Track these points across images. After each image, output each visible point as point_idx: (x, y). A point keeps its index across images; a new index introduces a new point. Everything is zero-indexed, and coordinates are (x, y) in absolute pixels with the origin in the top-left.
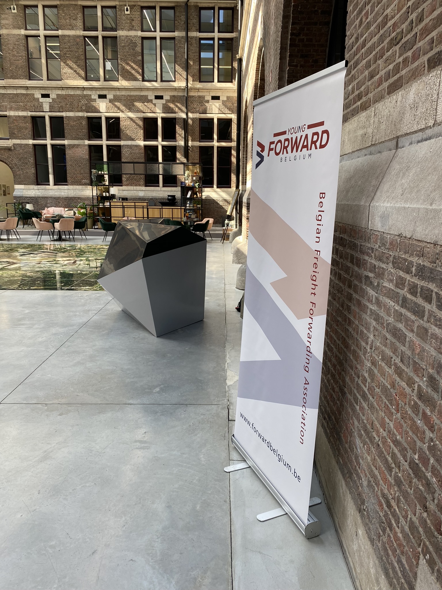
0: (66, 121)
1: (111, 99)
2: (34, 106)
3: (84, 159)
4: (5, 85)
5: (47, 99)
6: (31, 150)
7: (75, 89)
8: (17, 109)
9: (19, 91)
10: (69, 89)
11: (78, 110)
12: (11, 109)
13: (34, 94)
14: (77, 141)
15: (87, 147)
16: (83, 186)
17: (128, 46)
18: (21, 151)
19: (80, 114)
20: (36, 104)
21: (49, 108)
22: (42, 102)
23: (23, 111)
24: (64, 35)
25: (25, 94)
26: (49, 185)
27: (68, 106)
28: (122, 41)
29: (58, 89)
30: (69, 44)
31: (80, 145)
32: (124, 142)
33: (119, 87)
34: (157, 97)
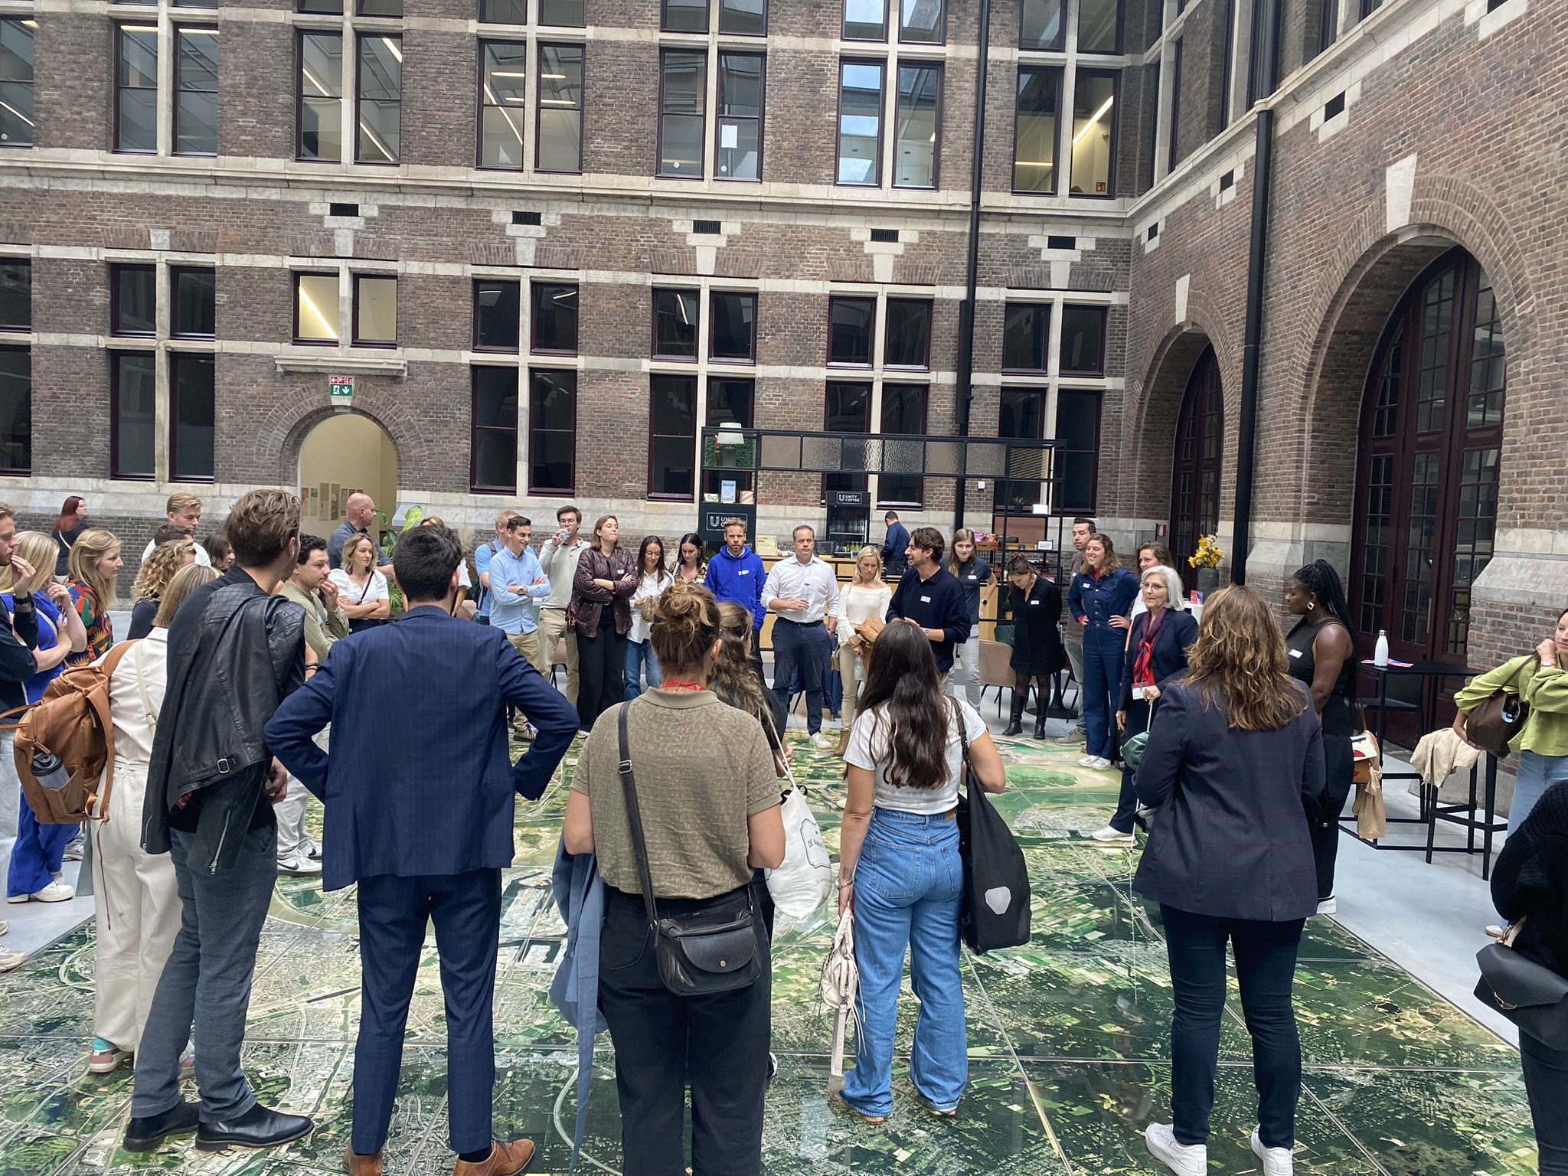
0: (584, 299)
1: (735, 236)
2: (487, 247)
3: (633, 417)
4: (401, 182)
5: (532, 229)
6: (465, 381)
7: (624, 201)
8: (433, 256)
9: (443, 202)
10: (605, 200)
11: (626, 266)
12: (413, 254)
13: (489, 212)
14: (617, 360)
15: (647, 381)
16: (625, 501)
17: (797, 80)
18: (432, 384)
19: (633, 278)
20: (495, 243)
21: (536, 257)
22: (514, 238)
23: (448, 261)
24: (603, 42)
25: (463, 210)
26: (514, 493)
27: (594, 251)
28: (782, 64)
29: (569, 201)
30: (614, 68)
31: (624, 373)
32: (766, 367)
33: (763, 200)
34: (878, 235)
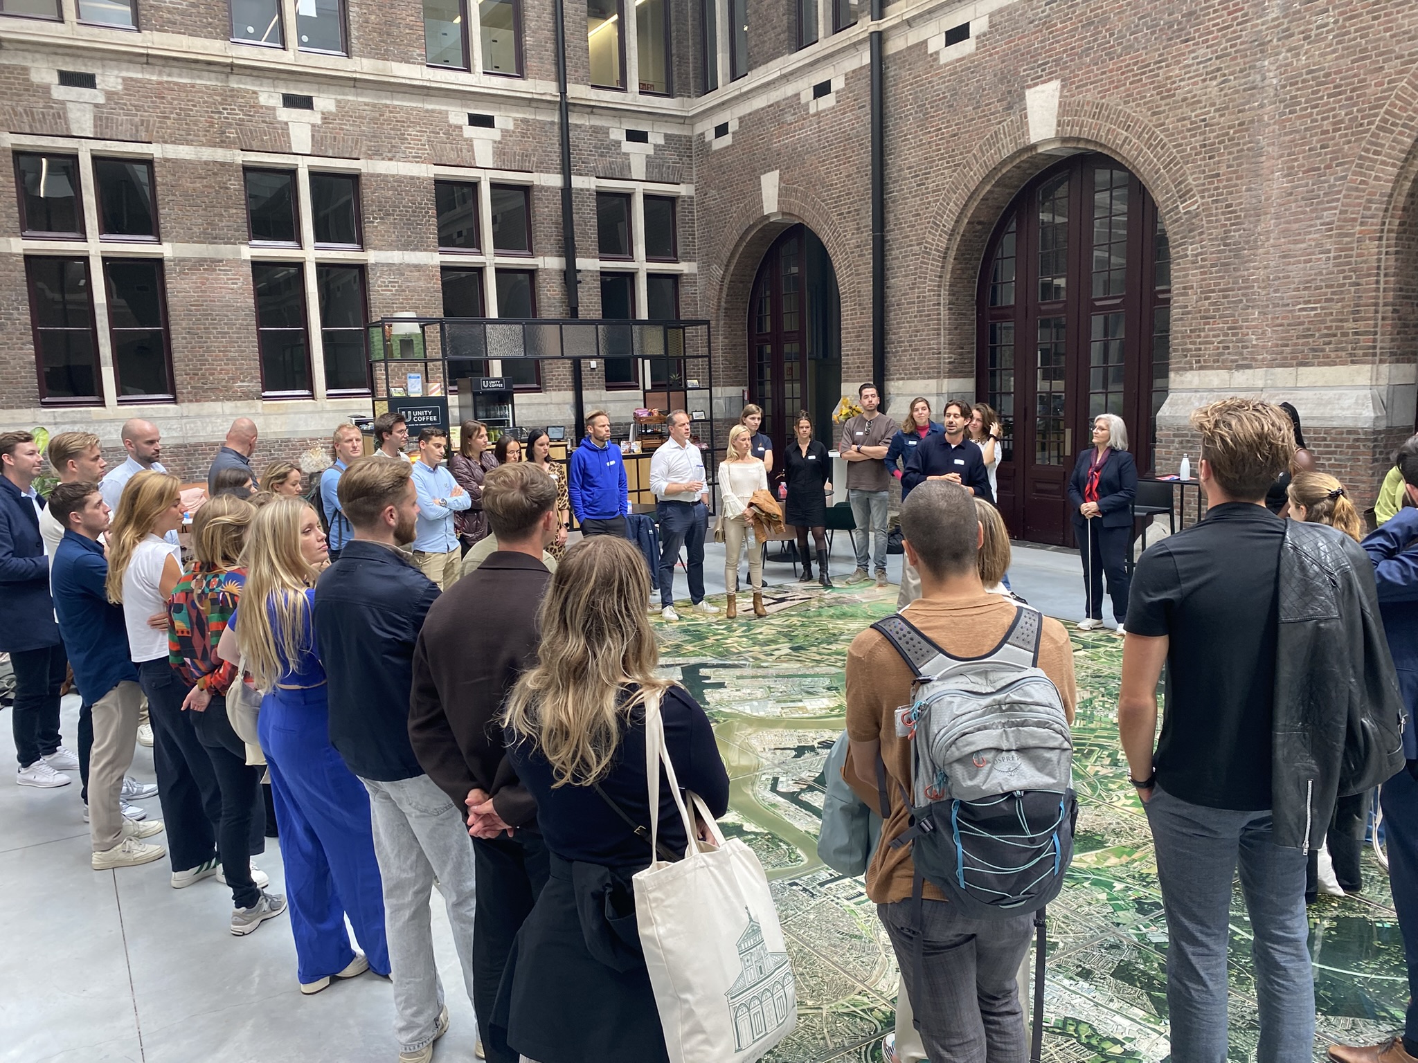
0: (163, 177)
1: (330, 113)
2: (29, 112)
3: (237, 309)
5: (85, 93)
6: (18, 275)
10: (175, 63)
13: (25, 70)
14: (211, 247)
15: (248, 270)
16: (239, 403)
19: (220, 155)
20: (39, 107)
21: (95, 126)
22: (63, 103)
26: (101, 403)
27: (168, 122)
29: (130, 62)
31: (221, 261)
32: (377, 252)
33: (358, 76)
34: (476, 120)
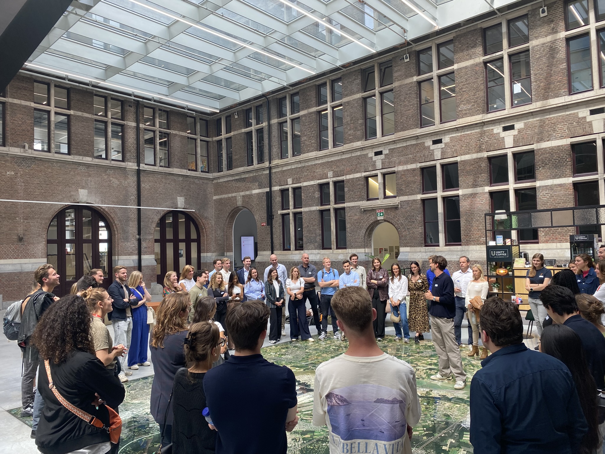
0: (460, 167)
1: (521, 129)
2: (424, 155)
4: (394, 140)
5: (439, 145)
7: (473, 126)
8: (406, 163)
9: (409, 143)
10: (466, 127)
11: (475, 151)
12: (400, 164)
13: (424, 143)
14: (475, 189)
15: (487, 196)
17: (545, 56)
18: (408, 208)
19: (479, 155)
20: (427, 154)
21: (441, 155)
22: (433, 150)
23: (411, 164)
24: (460, 68)
25: (415, 144)
26: (438, 246)
27: (463, 148)
28: (537, 51)
29: (453, 131)
30: (466, 77)
31: (478, 194)
32: (540, 182)
33: (532, 111)
34: (594, 112)
